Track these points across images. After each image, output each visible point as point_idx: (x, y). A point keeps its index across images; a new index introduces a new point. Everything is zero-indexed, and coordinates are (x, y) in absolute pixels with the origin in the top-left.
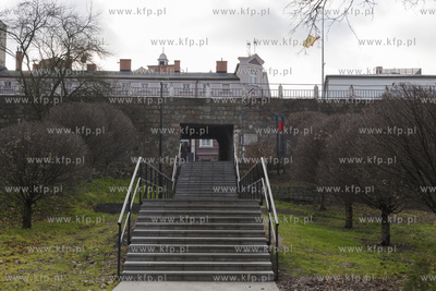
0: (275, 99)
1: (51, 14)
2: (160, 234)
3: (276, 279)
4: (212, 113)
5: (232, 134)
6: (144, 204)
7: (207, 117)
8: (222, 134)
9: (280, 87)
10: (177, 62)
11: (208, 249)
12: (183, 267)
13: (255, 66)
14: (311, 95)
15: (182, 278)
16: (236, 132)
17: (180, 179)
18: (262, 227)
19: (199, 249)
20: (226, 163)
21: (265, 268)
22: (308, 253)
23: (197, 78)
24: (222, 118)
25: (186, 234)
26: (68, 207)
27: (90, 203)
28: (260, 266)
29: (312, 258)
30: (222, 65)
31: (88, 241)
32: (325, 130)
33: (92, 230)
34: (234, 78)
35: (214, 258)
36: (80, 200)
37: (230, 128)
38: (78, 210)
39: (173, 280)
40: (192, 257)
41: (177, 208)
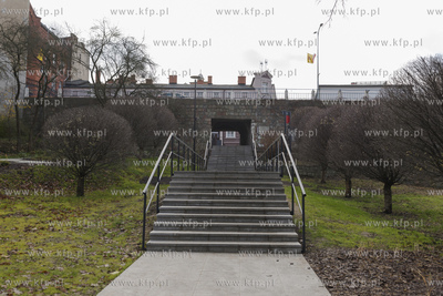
0: (282, 100)
1: (116, 35)
2: (187, 203)
3: (304, 251)
4: (235, 111)
5: (250, 126)
6: (175, 175)
7: (231, 115)
8: (242, 127)
9: (286, 91)
10: (210, 78)
11: (233, 219)
12: (208, 238)
13: (266, 80)
14: (309, 97)
15: (207, 249)
16: (253, 125)
17: (211, 158)
18: (284, 198)
19: (224, 219)
20: (246, 147)
21: (291, 239)
22: (326, 221)
23: (225, 88)
24: (243, 115)
25: (212, 204)
26: (119, 179)
27: (137, 176)
28: (286, 236)
29: (331, 227)
30: (242, 79)
31: (126, 208)
32: (329, 116)
33: (133, 199)
34: (251, 88)
35: (240, 228)
36: (129, 174)
37: (248, 122)
38: (127, 182)
39: (199, 251)
40: (217, 226)
41: (204, 179)
